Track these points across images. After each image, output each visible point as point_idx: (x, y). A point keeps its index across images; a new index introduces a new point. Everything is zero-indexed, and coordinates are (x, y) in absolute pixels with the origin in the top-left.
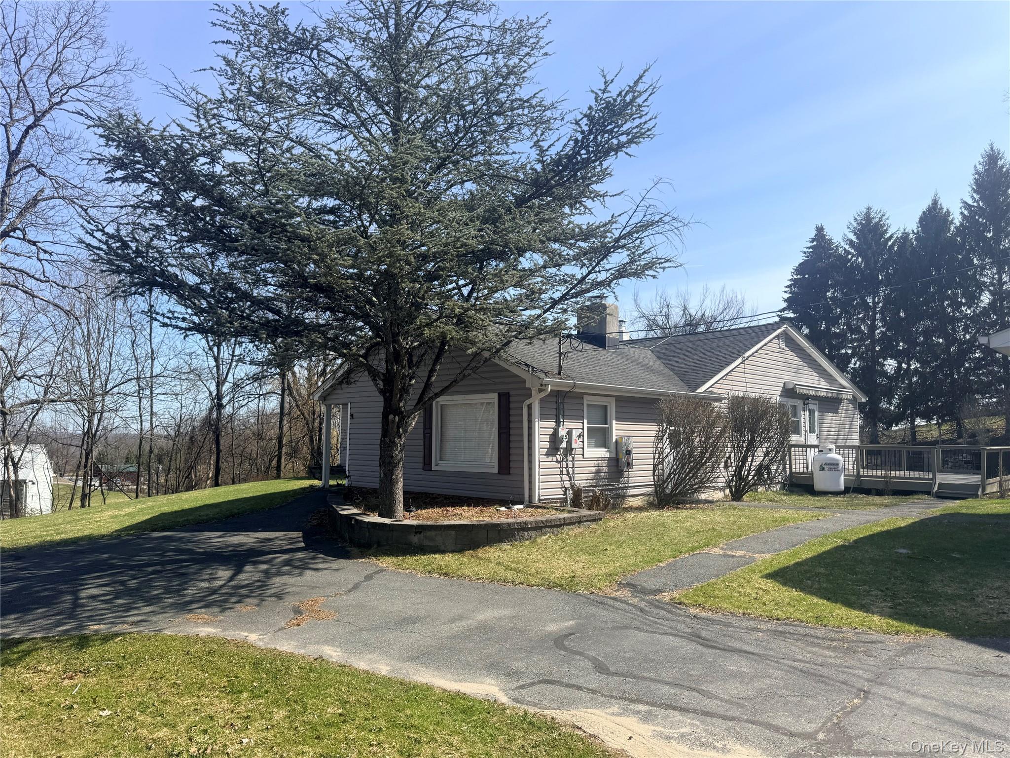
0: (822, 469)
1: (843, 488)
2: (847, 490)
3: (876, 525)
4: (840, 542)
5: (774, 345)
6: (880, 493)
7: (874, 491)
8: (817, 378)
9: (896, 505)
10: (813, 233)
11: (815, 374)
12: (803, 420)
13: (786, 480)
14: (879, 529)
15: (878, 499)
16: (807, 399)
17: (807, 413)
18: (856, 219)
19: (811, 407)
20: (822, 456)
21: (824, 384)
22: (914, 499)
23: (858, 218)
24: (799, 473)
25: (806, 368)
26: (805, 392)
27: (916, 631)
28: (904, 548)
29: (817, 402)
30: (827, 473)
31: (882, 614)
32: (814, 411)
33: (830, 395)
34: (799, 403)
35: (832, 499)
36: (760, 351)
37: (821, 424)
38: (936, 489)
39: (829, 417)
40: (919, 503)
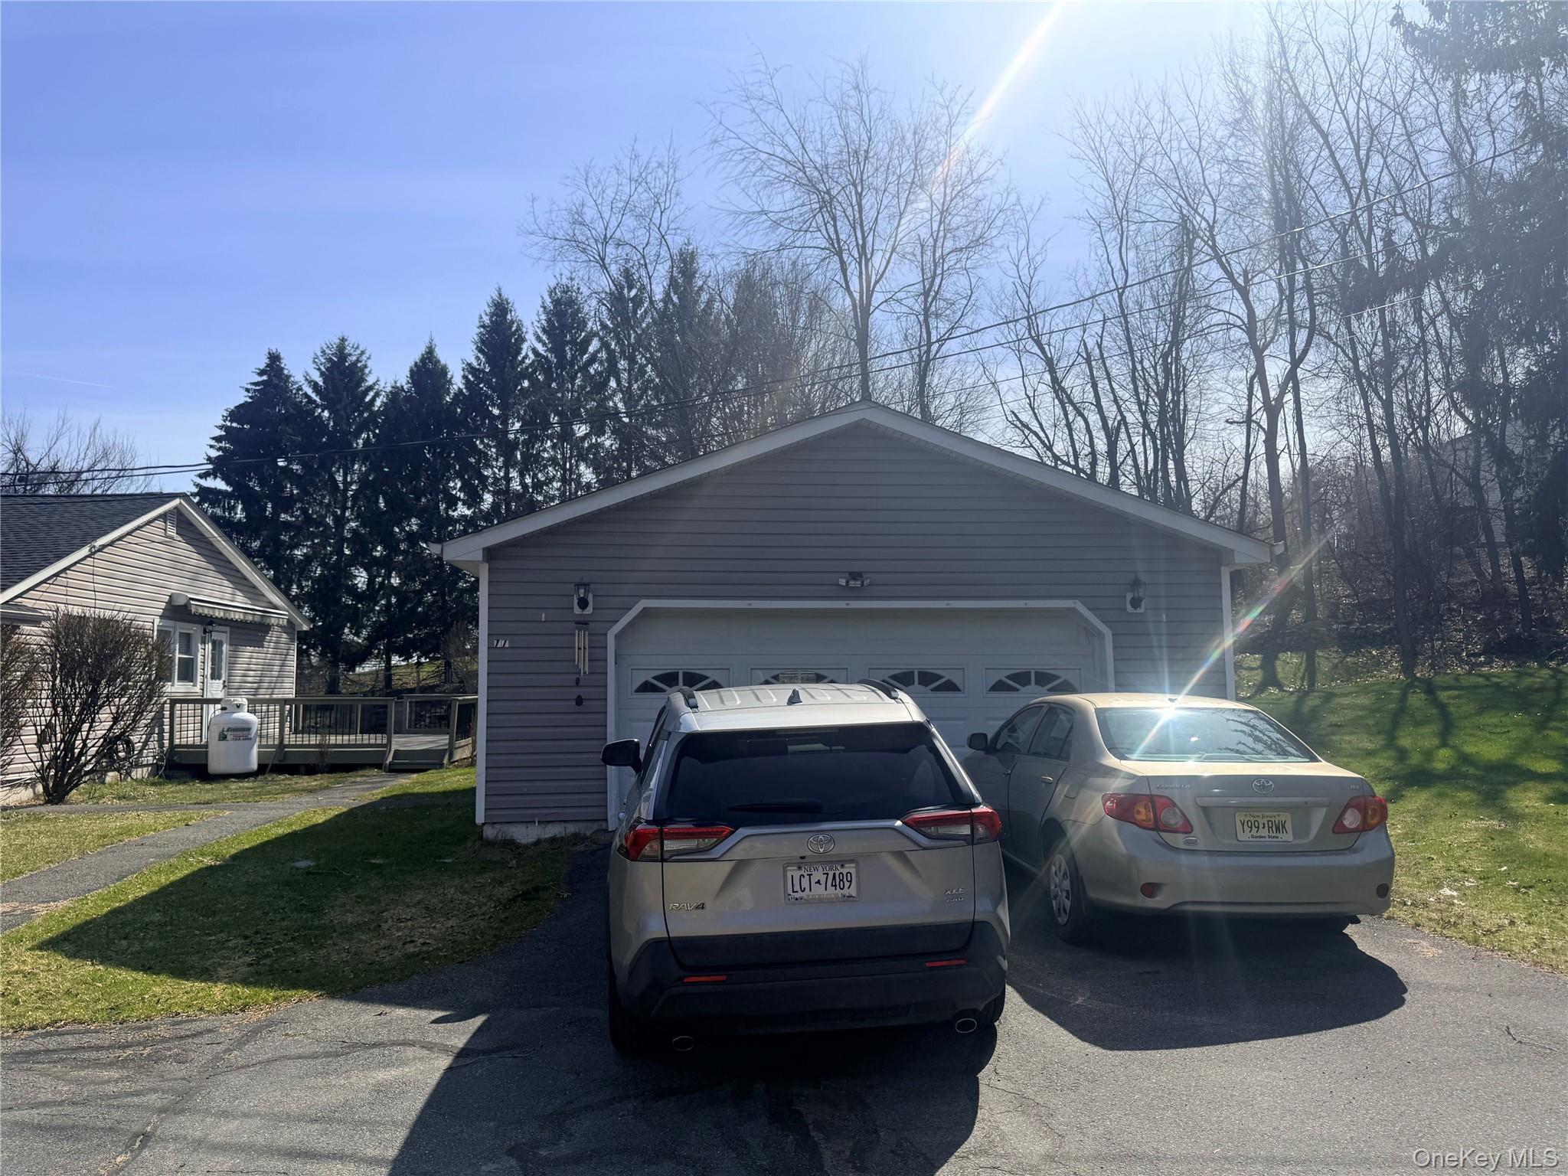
0: (223, 737)
1: (255, 766)
2: (262, 769)
3: (280, 825)
4: (208, 861)
5: (156, 531)
6: (311, 770)
7: (303, 769)
8: (229, 590)
9: (327, 788)
10: (263, 362)
11: (226, 583)
12: (200, 658)
13: (161, 759)
14: (280, 831)
15: (304, 781)
16: (211, 623)
17: (209, 647)
18: (323, 352)
19: (215, 636)
20: (226, 716)
21: (241, 600)
22: (357, 777)
23: (328, 351)
24: (187, 746)
25: (211, 573)
26: (206, 611)
27: (275, 999)
28: (307, 858)
29: (227, 629)
30: (230, 744)
31: (231, 980)
32: (221, 643)
33: (250, 618)
34: (196, 630)
35: (233, 786)
36: (128, 538)
37: (232, 664)
38: (390, 759)
39: (247, 653)
40: (361, 783)
